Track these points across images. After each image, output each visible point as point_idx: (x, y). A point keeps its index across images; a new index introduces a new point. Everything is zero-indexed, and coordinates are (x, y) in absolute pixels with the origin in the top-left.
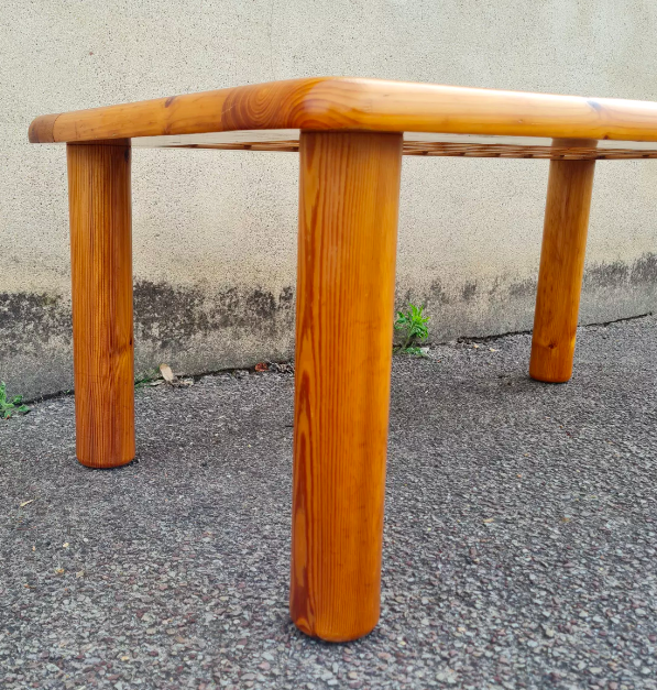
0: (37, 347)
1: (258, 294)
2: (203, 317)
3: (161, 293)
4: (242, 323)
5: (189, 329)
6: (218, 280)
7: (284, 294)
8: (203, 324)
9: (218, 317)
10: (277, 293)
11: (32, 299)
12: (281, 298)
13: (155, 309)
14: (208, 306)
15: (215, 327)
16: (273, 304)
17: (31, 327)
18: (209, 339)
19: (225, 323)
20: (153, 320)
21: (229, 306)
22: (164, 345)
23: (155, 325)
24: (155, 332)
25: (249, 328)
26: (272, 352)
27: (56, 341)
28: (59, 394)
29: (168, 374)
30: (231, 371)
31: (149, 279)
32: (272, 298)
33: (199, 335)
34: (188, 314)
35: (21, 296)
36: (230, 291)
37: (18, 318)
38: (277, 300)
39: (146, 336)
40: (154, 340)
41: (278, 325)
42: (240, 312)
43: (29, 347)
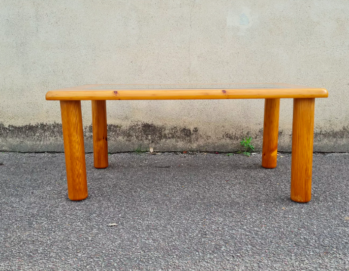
0: (115, 139)
1: (184, 129)
2: (165, 135)
3: (152, 127)
4: (179, 138)
5: (160, 138)
6: (170, 124)
7: (195, 130)
8: (165, 137)
9: (170, 135)
10: (192, 129)
11: (114, 126)
12: (193, 131)
13: (149, 131)
14: (167, 132)
15: (169, 138)
16: (190, 133)
17: (113, 133)
18: (167, 141)
19: (173, 137)
20: (149, 134)
21: (174, 132)
22: (152, 142)
23: (150, 136)
24: (150, 138)
25: (181, 139)
26: (190, 148)
27: (120, 138)
28: (121, 152)
29: (152, 150)
30: (175, 152)
31: (148, 123)
32: (190, 131)
33: (164, 140)
34: (160, 133)
35: (111, 125)
36: (175, 127)
37: (111, 131)
38: (192, 131)
39: (146, 139)
40: (149, 140)
41: (192, 139)
42: (178, 134)
43: (113, 139)
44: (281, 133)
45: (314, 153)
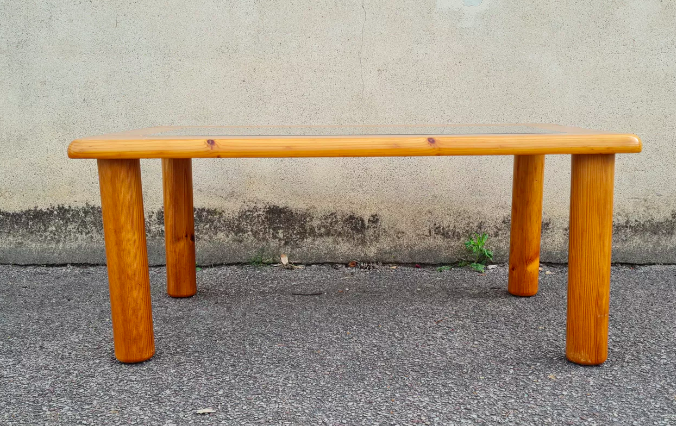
0: (211, 237)
1: (352, 217)
2: (312, 230)
3: (285, 213)
4: (340, 234)
5: (303, 234)
6: (323, 207)
7: (372, 219)
9: (323, 230)
10: (366, 217)
11: (208, 211)
12: (369, 221)
13: (280, 222)
14: (316, 223)
15: (321, 235)
16: (363, 225)
17: (208, 226)
18: (317, 243)
19: (328, 234)
20: (279, 228)
21: (331, 223)
22: (286, 243)
23: (280, 231)
24: (281, 235)
25: (345, 238)
26: (363, 255)
27: (221, 235)
28: (222, 264)
29: (285, 260)
30: (332, 264)
31: (277, 204)
32: (363, 221)
33: (309, 240)
34: (302, 226)
35: (203, 210)
36: (332, 214)
37: (201, 221)
38: (366, 222)
39: (275, 237)
40: (280, 240)
41: (367, 238)
42: (339, 228)
43: (206, 237)
44: (547, 224)
45: (613, 264)
